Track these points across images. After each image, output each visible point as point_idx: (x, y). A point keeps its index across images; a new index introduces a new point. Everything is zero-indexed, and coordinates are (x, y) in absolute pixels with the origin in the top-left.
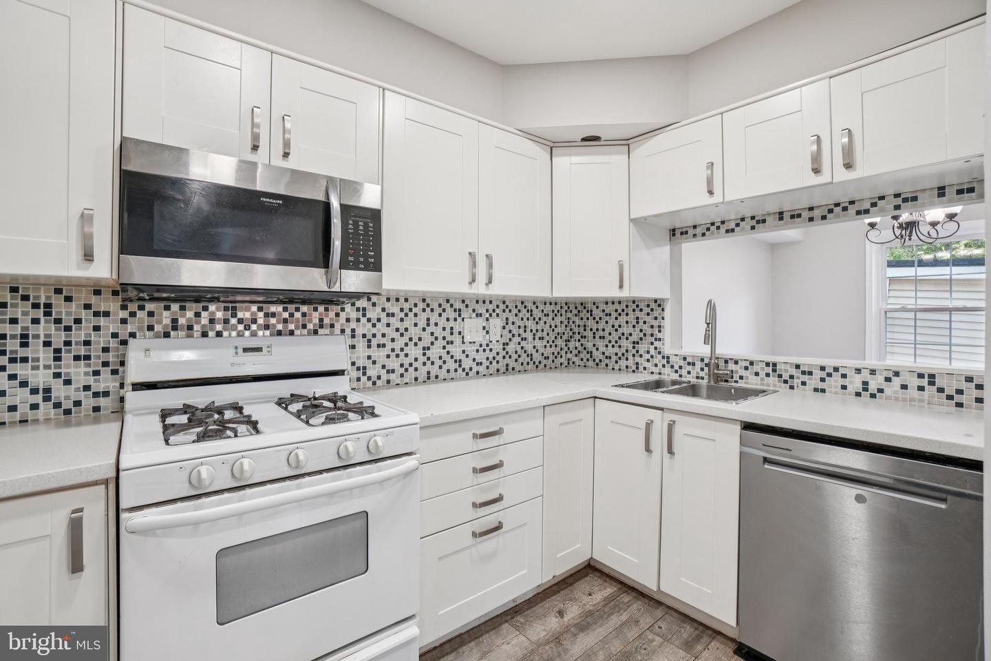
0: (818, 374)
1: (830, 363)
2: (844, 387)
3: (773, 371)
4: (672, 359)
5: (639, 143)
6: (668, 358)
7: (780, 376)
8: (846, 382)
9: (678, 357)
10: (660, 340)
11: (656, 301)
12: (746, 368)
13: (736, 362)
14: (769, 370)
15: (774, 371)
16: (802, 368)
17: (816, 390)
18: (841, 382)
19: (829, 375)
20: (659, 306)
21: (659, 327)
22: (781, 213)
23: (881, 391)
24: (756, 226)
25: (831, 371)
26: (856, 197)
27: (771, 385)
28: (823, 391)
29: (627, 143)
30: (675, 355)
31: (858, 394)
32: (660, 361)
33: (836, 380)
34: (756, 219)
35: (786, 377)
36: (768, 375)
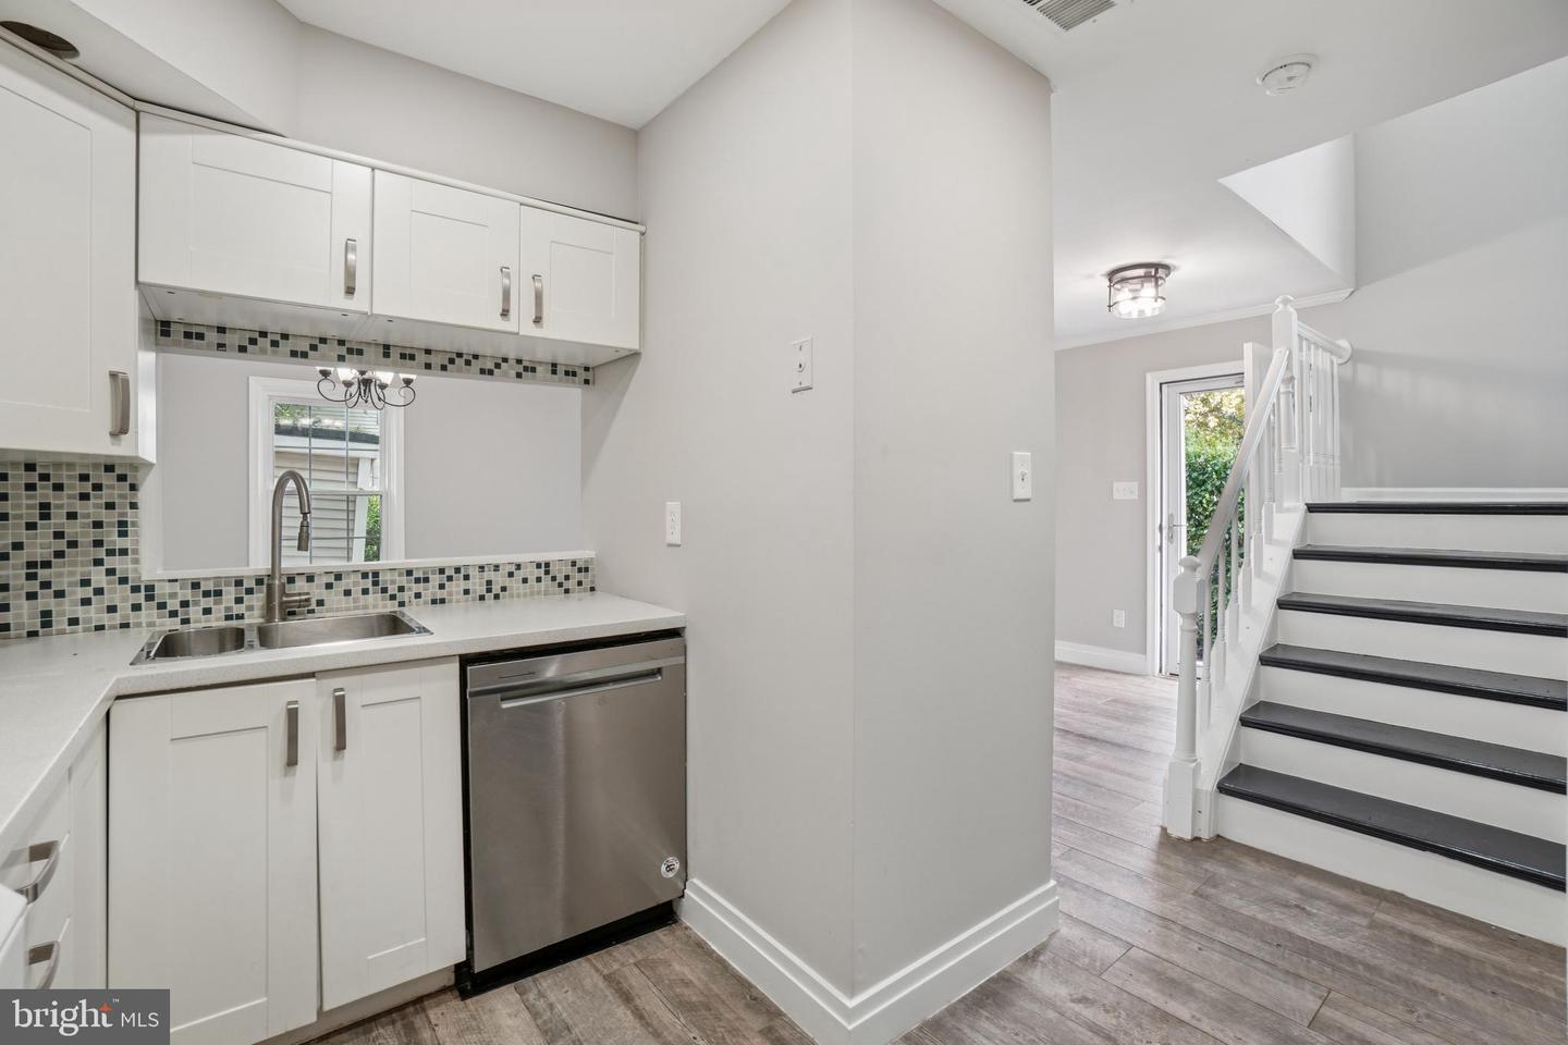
0: (435, 579)
1: (449, 562)
2: (466, 592)
3: (373, 585)
4: (162, 591)
5: (179, 124)
6: (150, 588)
7: (384, 590)
8: (469, 585)
9: (178, 584)
10: (124, 552)
11: (109, 468)
12: (329, 586)
13: (310, 579)
14: (368, 583)
15: (375, 583)
16: (415, 575)
17: (434, 602)
18: (463, 585)
19: (450, 578)
20: (122, 478)
21: (122, 524)
22: (386, 347)
23: (504, 589)
24: (347, 356)
25: (452, 573)
26: (480, 352)
27: (371, 607)
28: (443, 601)
29: (138, 106)
30: (170, 581)
31: (482, 598)
32: (124, 600)
33: (457, 586)
34: (348, 345)
35: (392, 590)
36: (365, 592)
